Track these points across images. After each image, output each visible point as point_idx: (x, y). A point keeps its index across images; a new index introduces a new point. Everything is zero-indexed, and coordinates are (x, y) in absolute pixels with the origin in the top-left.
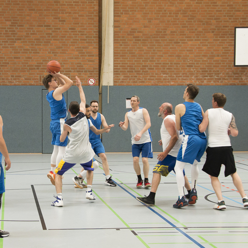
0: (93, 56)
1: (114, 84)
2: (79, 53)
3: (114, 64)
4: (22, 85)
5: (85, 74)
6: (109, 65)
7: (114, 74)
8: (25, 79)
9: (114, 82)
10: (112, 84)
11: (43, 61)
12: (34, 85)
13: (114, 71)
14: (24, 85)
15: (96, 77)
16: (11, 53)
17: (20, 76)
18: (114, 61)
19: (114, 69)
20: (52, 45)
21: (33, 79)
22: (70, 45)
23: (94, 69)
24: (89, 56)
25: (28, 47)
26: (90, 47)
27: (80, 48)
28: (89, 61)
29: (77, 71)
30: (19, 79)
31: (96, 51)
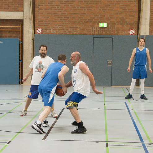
0: (134, 12)
1: (150, 34)
2: (123, 10)
3: (150, 18)
4: (78, 34)
5: (127, 26)
6: (146, 19)
7: (150, 26)
8: (81, 30)
9: (150, 32)
10: (148, 34)
11: (95, 16)
12: (87, 34)
13: (150, 24)
14: (80, 34)
15: (136, 28)
16: (71, 10)
17: (77, 28)
18: (150, 16)
19: (150, 22)
20: (101, 4)
21: (87, 30)
22: (116, 4)
23: (134, 22)
24: (130, 12)
25: (83, 6)
26: (131, 5)
27: (124, 6)
28: (131, 16)
29: (121, 24)
30: (76, 30)
31: (136, 8)
